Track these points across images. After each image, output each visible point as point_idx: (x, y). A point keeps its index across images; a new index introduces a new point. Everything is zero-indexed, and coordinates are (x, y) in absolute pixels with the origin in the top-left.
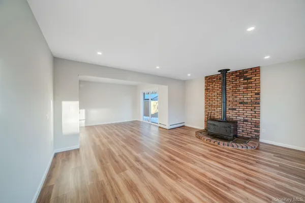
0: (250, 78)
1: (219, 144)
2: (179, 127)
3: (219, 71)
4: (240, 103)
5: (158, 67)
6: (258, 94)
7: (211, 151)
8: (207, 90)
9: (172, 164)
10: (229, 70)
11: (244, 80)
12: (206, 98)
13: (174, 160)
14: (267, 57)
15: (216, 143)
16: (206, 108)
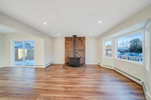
0: (83, 41)
1: (77, 69)
2: (50, 65)
3: (73, 36)
4: (79, 50)
5: (45, 24)
6: (85, 47)
7: (77, 74)
8: (66, 44)
9: (70, 91)
10: (77, 36)
11: (81, 41)
12: (65, 48)
13: (68, 88)
14: (90, 34)
15: (76, 69)
16: (65, 53)
